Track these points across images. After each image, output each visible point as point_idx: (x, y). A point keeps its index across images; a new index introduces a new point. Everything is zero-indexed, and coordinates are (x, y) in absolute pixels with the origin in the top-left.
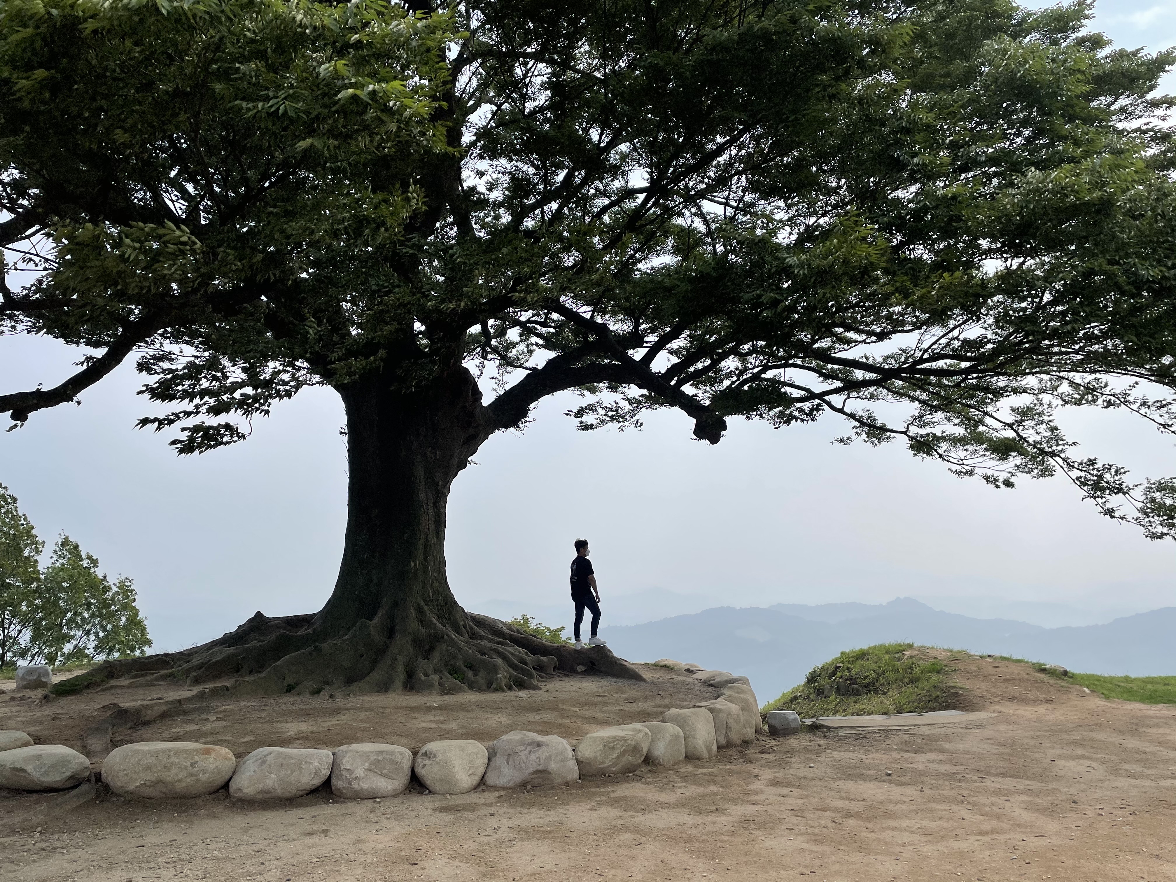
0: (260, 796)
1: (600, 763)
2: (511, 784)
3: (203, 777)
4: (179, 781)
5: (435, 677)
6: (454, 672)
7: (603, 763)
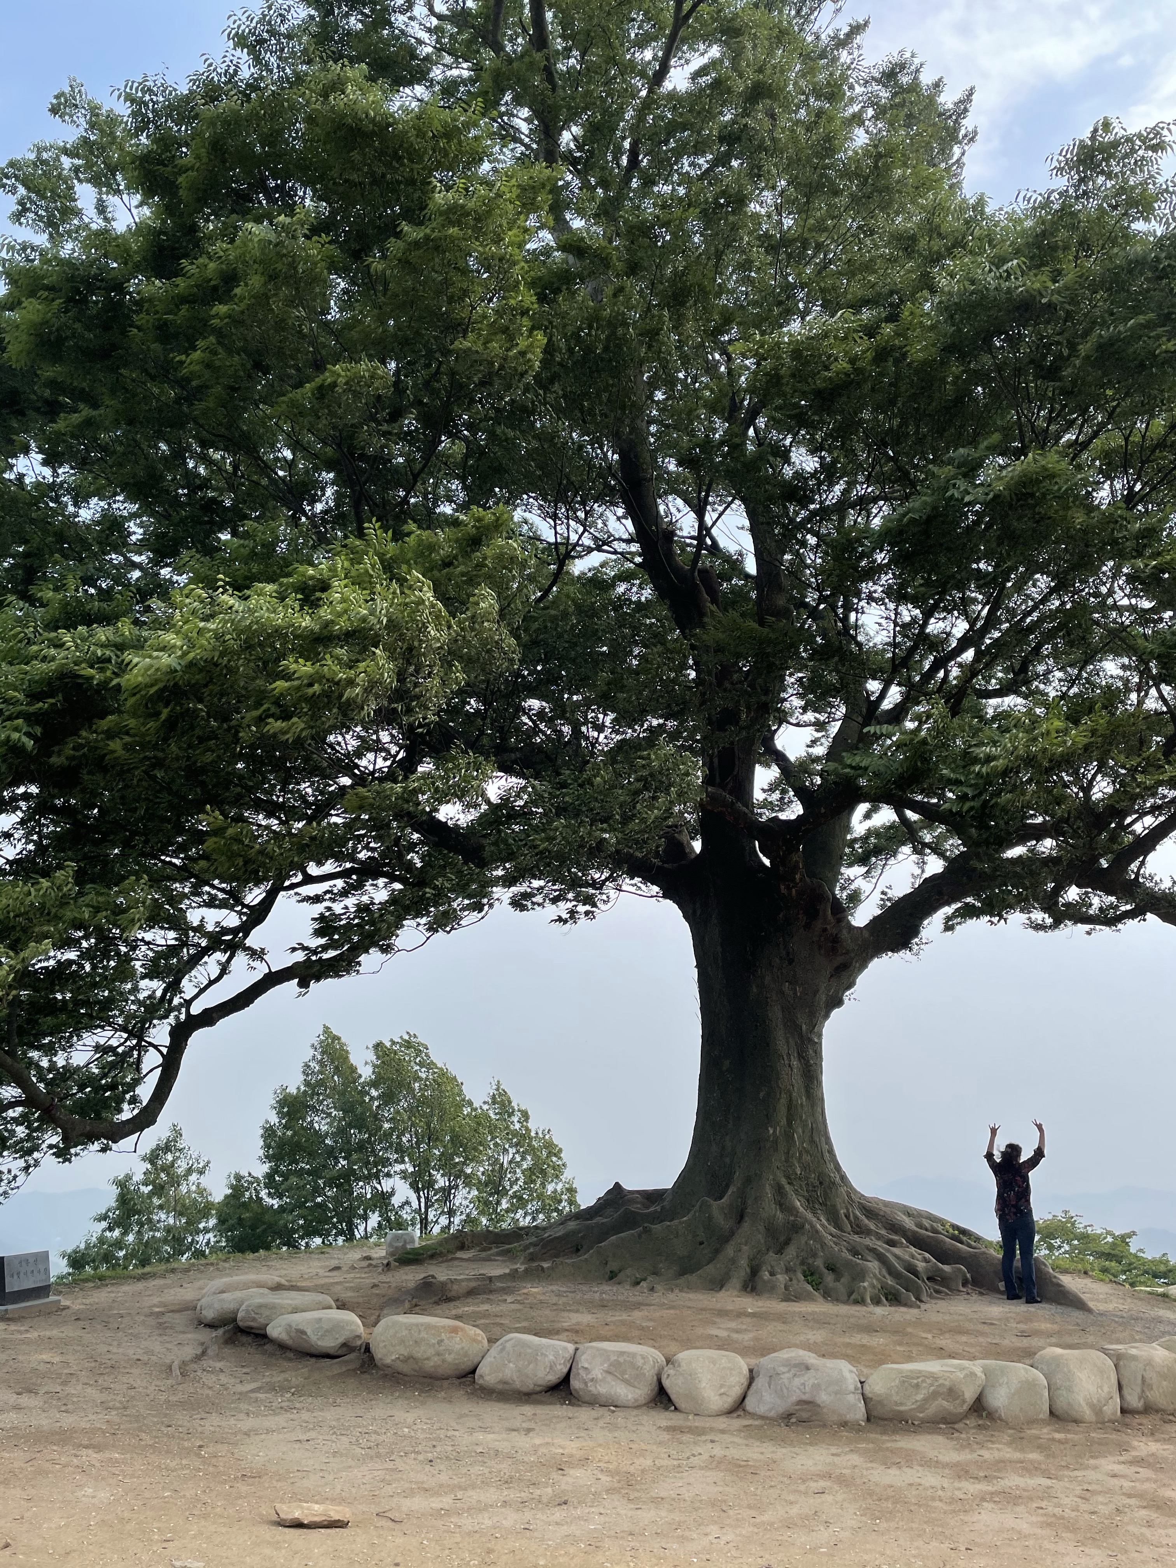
0: (500, 1387)
1: (896, 1404)
2: (772, 1414)
3: (449, 1358)
4: (428, 1359)
5: (782, 1278)
6: (811, 1275)
7: (901, 1404)
